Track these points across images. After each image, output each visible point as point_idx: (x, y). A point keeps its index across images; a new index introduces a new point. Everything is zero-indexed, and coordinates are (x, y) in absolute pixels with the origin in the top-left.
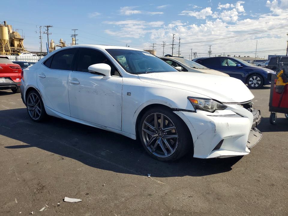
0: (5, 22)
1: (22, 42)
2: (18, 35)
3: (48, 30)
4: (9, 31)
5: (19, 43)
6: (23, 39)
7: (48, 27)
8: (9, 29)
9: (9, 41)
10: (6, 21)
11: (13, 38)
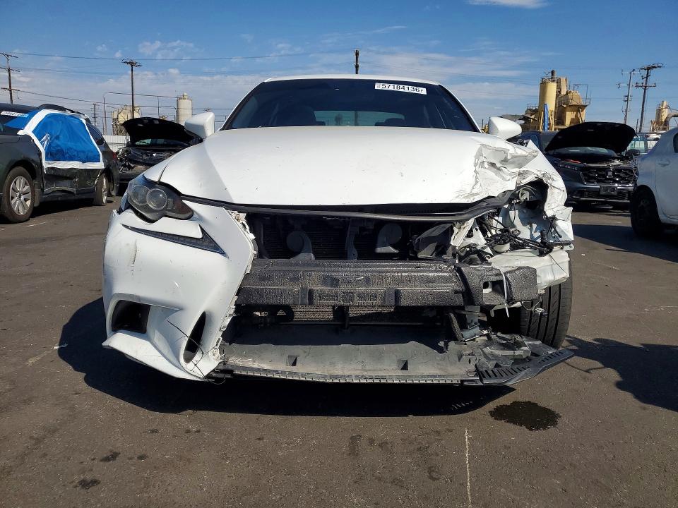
0: (553, 73)
1: (582, 113)
2: (577, 97)
3: (647, 77)
4: (559, 92)
5: (576, 116)
6: (585, 106)
7: (648, 69)
8: (559, 88)
9: (555, 112)
10: (555, 70)
11: (565, 106)
